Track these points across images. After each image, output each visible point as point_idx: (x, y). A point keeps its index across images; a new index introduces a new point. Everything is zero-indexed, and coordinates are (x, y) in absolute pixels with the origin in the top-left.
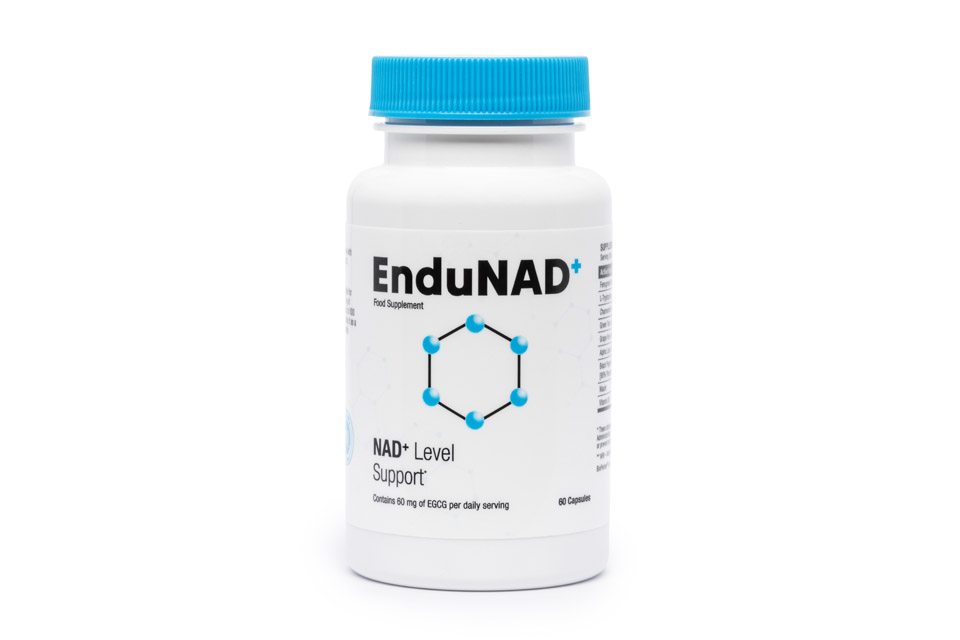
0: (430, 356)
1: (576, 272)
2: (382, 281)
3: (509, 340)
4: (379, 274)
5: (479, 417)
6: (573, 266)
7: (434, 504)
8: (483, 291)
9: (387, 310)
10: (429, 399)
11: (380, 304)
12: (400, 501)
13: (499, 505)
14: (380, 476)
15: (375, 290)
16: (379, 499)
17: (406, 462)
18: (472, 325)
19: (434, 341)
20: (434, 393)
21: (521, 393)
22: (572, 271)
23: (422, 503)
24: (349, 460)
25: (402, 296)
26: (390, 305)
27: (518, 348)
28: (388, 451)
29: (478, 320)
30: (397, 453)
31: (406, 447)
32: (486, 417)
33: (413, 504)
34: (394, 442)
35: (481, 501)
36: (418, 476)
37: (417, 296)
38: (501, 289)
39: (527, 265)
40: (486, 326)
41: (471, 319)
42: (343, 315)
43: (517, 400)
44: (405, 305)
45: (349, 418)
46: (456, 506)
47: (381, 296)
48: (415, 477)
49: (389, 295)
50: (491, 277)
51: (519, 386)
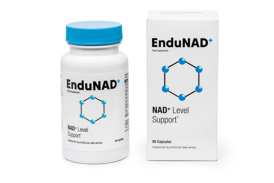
0: (81, 105)
1: (119, 82)
2: (69, 85)
3: (101, 101)
4: (68, 84)
5: (94, 121)
6: (118, 81)
7: (83, 143)
8: (94, 89)
9: (70, 93)
10: (81, 116)
11: (69, 91)
12: (75, 142)
13: (99, 143)
14: (70, 135)
15: (67, 87)
16: (69, 141)
17: (76, 132)
18: (92, 98)
19: (82, 102)
20: (82, 115)
21: (105, 114)
22: (117, 83)
23: (80, 142)
24: (62, 129)
25: (74, 90)
26: (71, 92)
27: (104, 103)
28: (71, 129)
29: (93, 97)
30: (74, 129)
31: (76, 128)
32: (96, 121)
33: (78, 142)
34: (73, 127)
35: (95, 142)
36: (79, 135)
37: (78, 90)
38: (99, 89)
39: (106, 82)
40: (95, 98)
41: (91, 96)
42: (60, 92)
43: (104, 116)
44: (75, 92)
45: (62, 118)
46: (89, 143)
47: (69, 89)
48: (78, 136)
49: (70, 89)
50: (96, 86)
51: (104, 113)
